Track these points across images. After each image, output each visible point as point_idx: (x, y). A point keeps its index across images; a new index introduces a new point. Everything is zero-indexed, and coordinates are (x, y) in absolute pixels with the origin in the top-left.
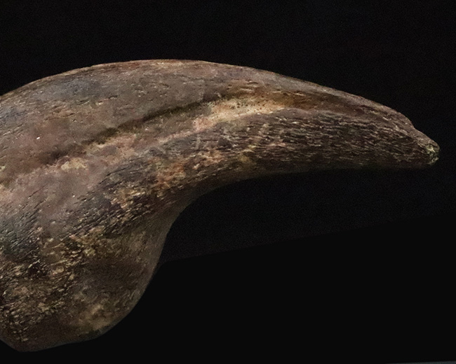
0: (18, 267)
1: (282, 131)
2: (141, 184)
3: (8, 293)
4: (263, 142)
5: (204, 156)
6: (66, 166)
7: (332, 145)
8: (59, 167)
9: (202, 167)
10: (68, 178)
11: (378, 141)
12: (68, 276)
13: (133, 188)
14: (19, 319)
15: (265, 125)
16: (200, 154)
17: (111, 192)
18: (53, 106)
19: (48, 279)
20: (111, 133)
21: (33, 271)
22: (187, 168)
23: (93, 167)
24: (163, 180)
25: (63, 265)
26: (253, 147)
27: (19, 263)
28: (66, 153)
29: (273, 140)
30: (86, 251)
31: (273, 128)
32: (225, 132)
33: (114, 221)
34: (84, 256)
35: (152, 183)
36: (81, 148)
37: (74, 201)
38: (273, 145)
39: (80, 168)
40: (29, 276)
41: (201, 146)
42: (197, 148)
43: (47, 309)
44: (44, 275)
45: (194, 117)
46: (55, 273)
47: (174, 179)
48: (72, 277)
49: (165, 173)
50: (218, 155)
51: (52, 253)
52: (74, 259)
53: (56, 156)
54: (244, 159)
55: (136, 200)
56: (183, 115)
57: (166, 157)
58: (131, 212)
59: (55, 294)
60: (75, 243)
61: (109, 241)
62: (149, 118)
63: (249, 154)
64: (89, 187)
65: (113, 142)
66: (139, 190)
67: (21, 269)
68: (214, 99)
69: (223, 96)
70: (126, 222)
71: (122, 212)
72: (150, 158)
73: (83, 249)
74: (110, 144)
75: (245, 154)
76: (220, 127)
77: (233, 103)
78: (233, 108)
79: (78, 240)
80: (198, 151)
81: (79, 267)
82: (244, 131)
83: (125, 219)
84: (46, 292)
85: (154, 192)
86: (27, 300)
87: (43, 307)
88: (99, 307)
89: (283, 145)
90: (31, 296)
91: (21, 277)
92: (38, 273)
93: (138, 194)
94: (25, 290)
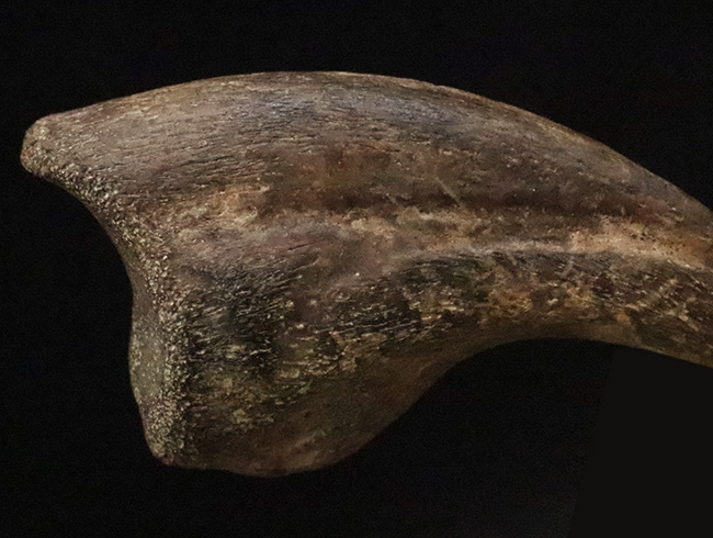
0: (235, 348)
1: (692, 299)
2: (462, 294)
3: (201, 378)
4: (660, 305)
5: (569, 291)
6: (358, 225)
8: (348, 222)
9: (560, 306)
10: (356, 245)
12: (300, 387)
13: (449, 298)
14: (198, 421)
15: (672, 282)
16: (564, 285)
17: (414, 290)
18: (373, 127)
19: (270, 382)
20: (446, 202)
21: (254, 361)
22: (539, 298)
23: (401, 244)
24: (497, 303)
25: (302, 369)
26: (643, 305)
27: (240, 341)
28: (366, 204)
30: (344, 363)
31: (680, 292)
32: (612, 268)
33: (402, 335)
34: (338, 368)
35: (480, 301)
36: (394, 207)
37: (354, 280)
38: (672, 313)
39: (381, 237)
40: (246, 364)
41: (571, 274)
42: (564, 275)
43: (246, 420)
44: (268, 372)
45: (574, 227)
46: (284, 375)
47: (514, 307)
48: (303, 391)
49: (504, 294)
50: (588, 298)
51: (293, 346)
52: (323, 367)
53: (351, 202)
54: (622, 317)
55: (447, 315)
56: (560, 218)
57: (513, 271)
58: (432, 331)
59: (269, 404)
60: (333, 341)
61: (385, 360)
62: (513, 202)
63: (632, 313)
64: (386, 271)
65: (446, 217)
66: (456, 304)
67: (237, 352)
68: (615, 213)
69: (628, 215)
70: (419, 341)
71: (419, 326)
72: (491, 262)
73: (341, 357)
74: (438, 218)
75: (627, 310)
76: (607, 257)
77: (637, 229)
78: (634, 237)
79: (340, 342)
80: (564, 280)
81: (325, 378)
82: (640, 276)
83: (419, 337)
84: (258, 397)
85: (477, 316)
86: (223, 397)
87: (240, 417)
88: (308, 440)
89: (685, 318)
90: (233, 395)
91: (232, 362)
92: (261, 368)
93: (453, 309)
94: (228, 383)
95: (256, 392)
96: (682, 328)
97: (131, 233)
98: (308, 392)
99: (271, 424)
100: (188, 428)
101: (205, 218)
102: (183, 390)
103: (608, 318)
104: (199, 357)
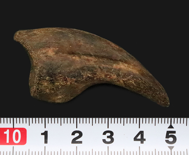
0: (48, 77)
1: (135, 79)
2: (92, 73)
3: (41, 82)
4: (129, 80)
5: (112, 75)
6: (74, 58)
7: (146, 90)
8: (72, 57)
9: (110, 77)
10: (73, 61)
11: (157, 95)
12: (59, 87)
13: (89, 73)
14: (40, 90)
15: (132, 76)
16: (111, 74)
17: (83, 71)
18: (79, 40)
19: (54, 85)
20: (91, 56)
21: (51, 80)
22: (106, 76)
23: (81, 62)
24: (98, 75)
25: (60, 83)
26: (126, 79)
27: (49, 76)
28: (76, 54)
29: (131, 80)
30: (68, 83)
31: (133, 78)
32: (120, 72)
33: (79, 79)
35: (95, 75)
36: (81, 55)
37: (72, 68)
38: (131, 81)
39: (78, 61)
40: (50, 81)
41: (112, 72)
42: (111, 72)
44: (53, 83)
45: (114, 63)
46: (56, 84)
47: (101, 77)
48: (60, 87)
49: (99, 74)
50: (115, 77)
51: (59, 79)
53: (73, 53)
54: (121, 81)
55: (88, 77)
56: (112, 61)
57: (102, 70)
58: (85, 79)
59: (53, 89)
60: (66, 79)
61: (75, 83)
62: (103, 57)
63: (124, 81)
64: (78, 67)
65: (90, 58)
66: (90, 75)
67: (48, 78)
68: (122, 61)
69: (125, 62)
70: (82, 81)
71: (83, 78)
72: (98, 68)
73: (67, 82)
74: (89, 58)
75: (122, 80)
76: (120, 69)
77: (126, 65)
78: (126, 66)
79: (68, 79)
81: (64, 86)
82: (125, 74)
83: (83, 80)
84: (51, 87)
85: (94, 77)
86: (45, 87)
87: (48, 91)
88: (60, 97)
89: (133, 83)
90: (47, 86)
91: (47, 80)
92: (52, 82)
93: (89, 75)
94: (46, 84)
95: (51, 86)
96: (133, 85)
97: (31, 54)
98: (61, 88)
99: (53, 93)
100: (37, 91)
101: (45, 53)
102: (38, 84)
103: (119, 81)
104: (41, 78)
